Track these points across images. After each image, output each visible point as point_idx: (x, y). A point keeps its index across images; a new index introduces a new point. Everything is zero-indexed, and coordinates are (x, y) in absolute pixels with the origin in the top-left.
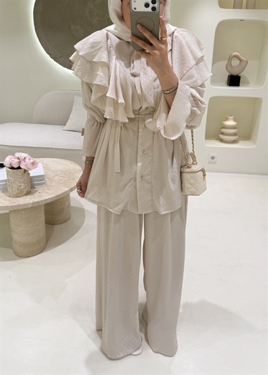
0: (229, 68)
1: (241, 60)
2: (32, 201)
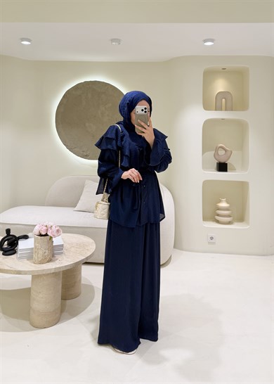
1: (226, 151)
2: (54, 267)
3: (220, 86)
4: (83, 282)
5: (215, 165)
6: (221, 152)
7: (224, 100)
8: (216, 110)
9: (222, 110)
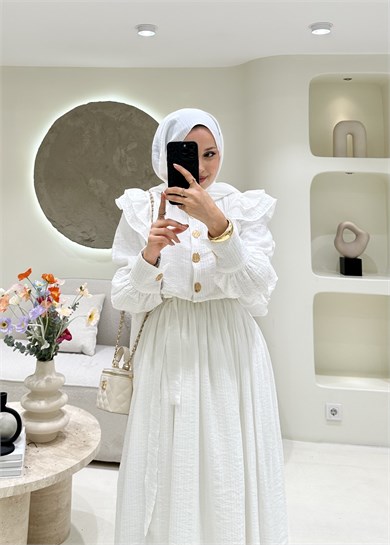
1: (358, 235)
2: (13, 485)
3: (341, 111)
4: (72, 508)
5: (337, 263)
6: (349, 237)
7: (349, 136)
8: (334, 156)
9: (346, 156)
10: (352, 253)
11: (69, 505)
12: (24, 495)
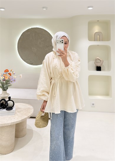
0: (96, 63)
1: (100, 60)
2: (11, 122)
3: (96, 29)
4: (27, 128)
5: (95, 68)
7: (98, 36)
8: (94, 41)
9: (97, 41)
10: (99, 65)
11: (26, 127)
12: (14, 125)
